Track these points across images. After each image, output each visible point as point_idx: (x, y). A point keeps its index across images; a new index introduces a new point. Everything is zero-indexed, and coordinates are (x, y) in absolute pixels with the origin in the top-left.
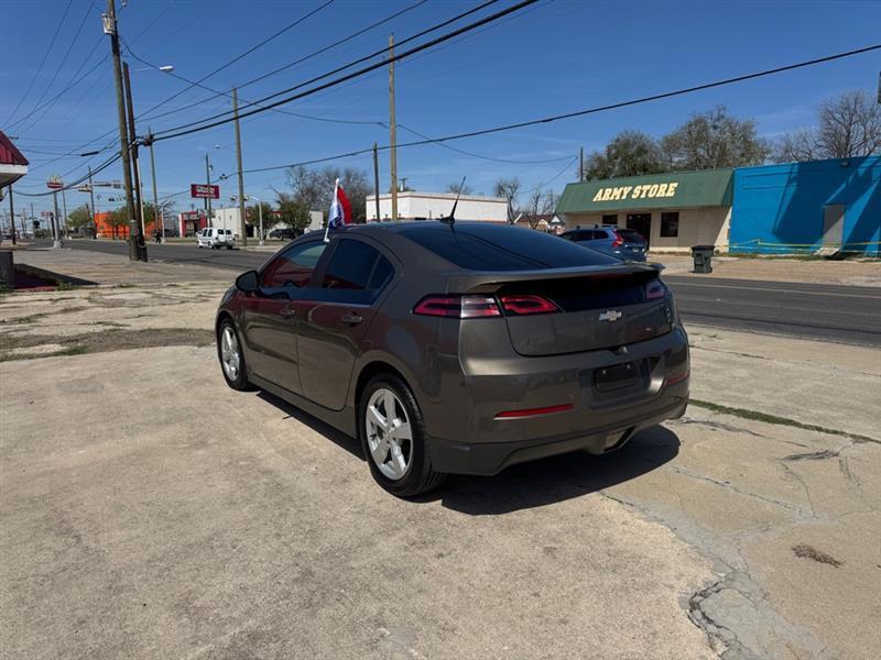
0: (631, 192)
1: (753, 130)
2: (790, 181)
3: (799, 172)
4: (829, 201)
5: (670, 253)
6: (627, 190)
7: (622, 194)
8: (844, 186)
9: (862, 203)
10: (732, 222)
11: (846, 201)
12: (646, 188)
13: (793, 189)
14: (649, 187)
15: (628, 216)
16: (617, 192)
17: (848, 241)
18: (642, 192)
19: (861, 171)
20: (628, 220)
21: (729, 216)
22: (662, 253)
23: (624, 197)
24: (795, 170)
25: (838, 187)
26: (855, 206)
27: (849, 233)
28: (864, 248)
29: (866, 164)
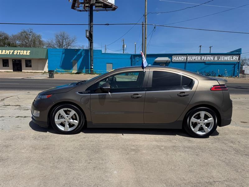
0: (13, 52)
1: (41, 37)
2: (63, 53)
3: (65, 51)
4: (73, 59)
5: (30, 72)
6: (12, 51)
7: (10, 52)
8: (76, 56)
9: (81, 60)
10: (48, 63)
11: (77, 60)
12: (19, 51)
13: (64, 55)
14: (20, 51)
15: (13, 60)
16: (8, 52)
17: (79, 69)
18: (17, 52)
19: (79, 53)
20: (13, 61)
21: (47, 62)
22: (28, 72)
23: (11, 54)
24: (64, 50)
25: (74, 56)
26: (79, 61)
27: (78, 67)
28: (82, 71)
29: (80, 51)
